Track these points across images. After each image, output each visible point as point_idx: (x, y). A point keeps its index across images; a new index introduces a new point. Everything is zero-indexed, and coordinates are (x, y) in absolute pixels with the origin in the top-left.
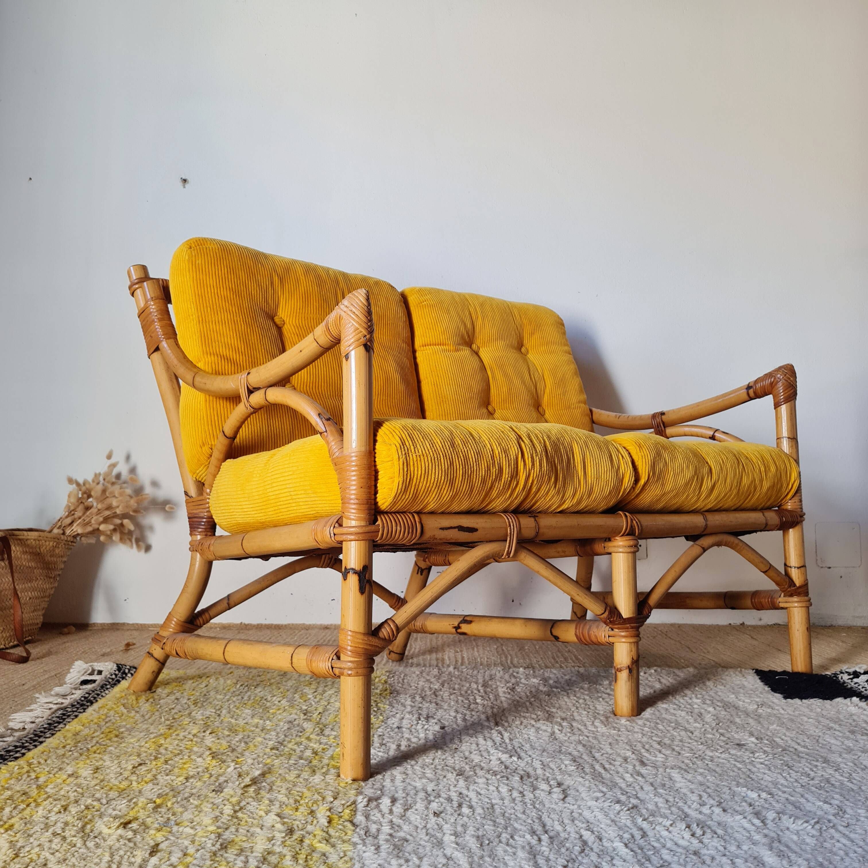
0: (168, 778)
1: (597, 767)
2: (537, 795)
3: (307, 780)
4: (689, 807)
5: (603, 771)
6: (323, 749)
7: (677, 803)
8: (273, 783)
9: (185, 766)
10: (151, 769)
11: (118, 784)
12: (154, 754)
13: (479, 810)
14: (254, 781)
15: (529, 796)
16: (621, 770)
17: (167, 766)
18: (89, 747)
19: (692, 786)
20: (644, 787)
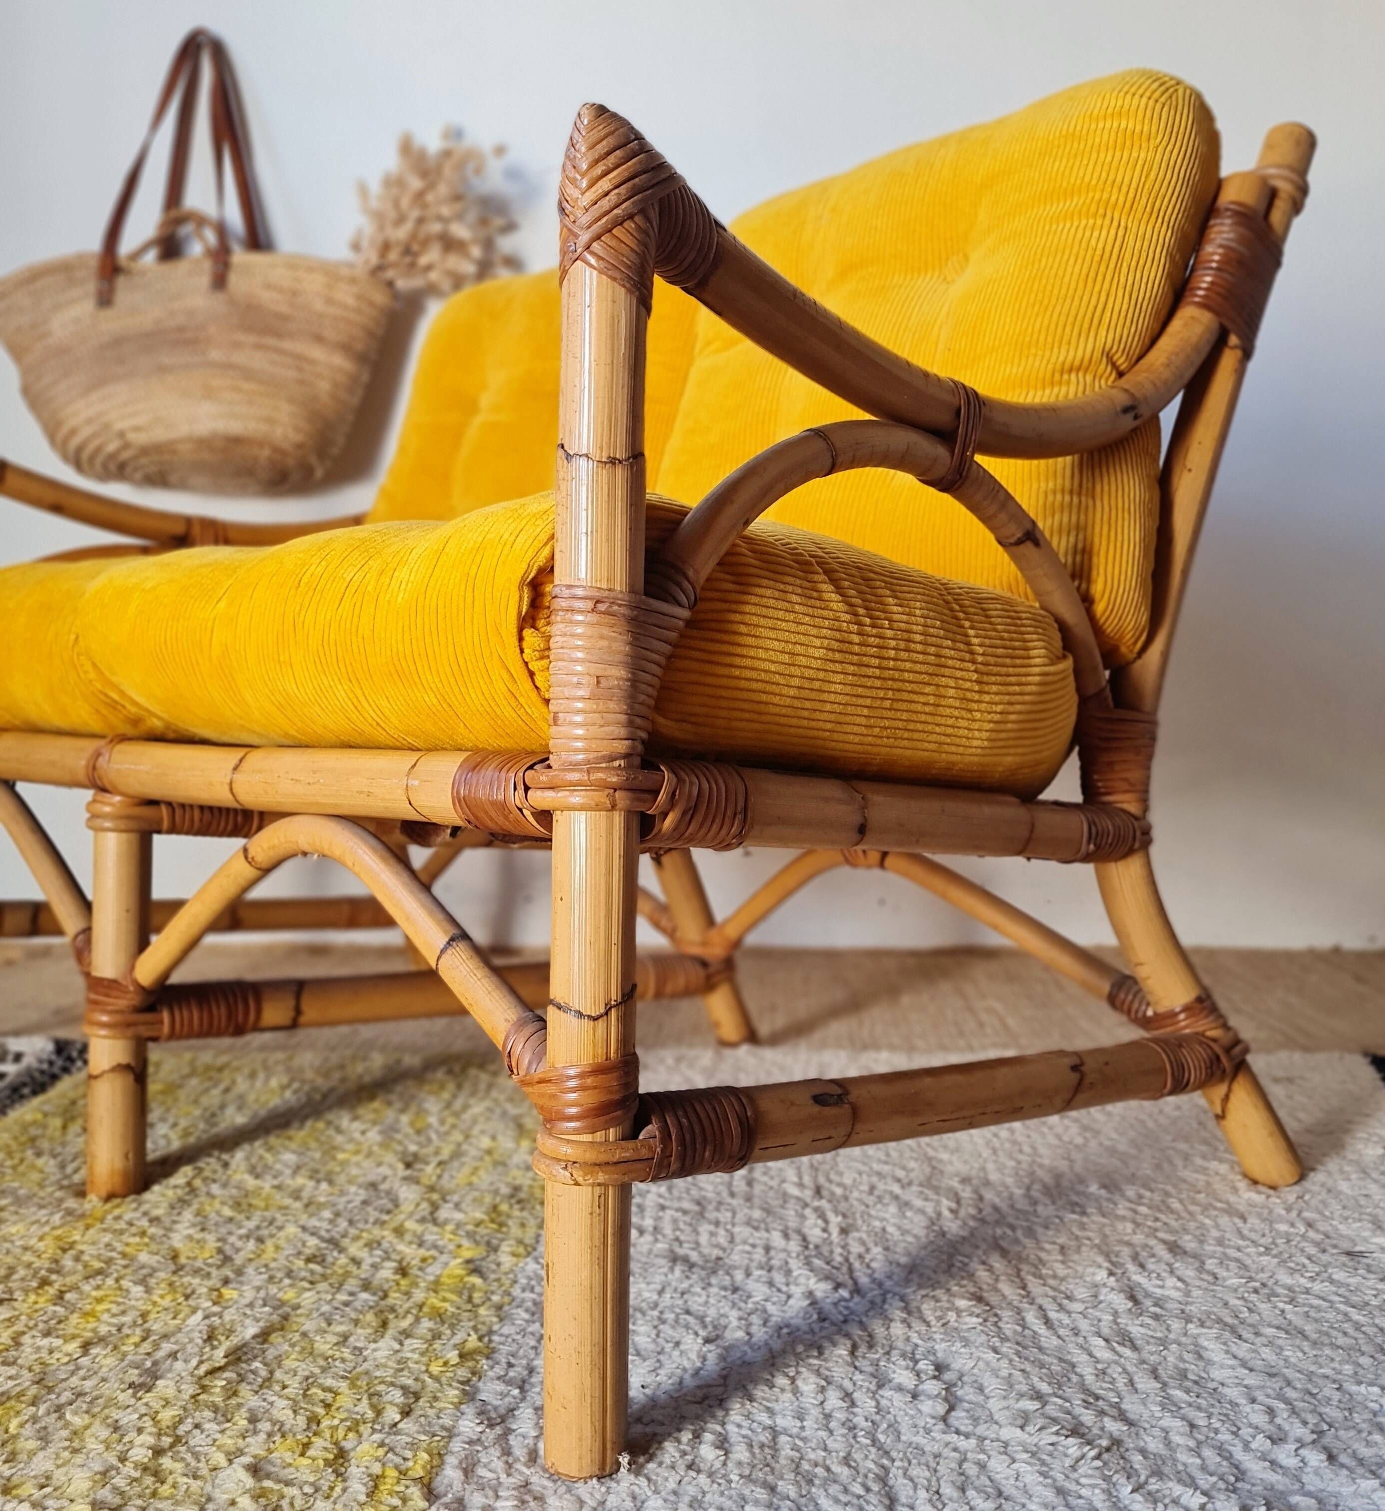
0: (45, 1342)
1: (1031, 1317)
2: (884, 1402)
3: (360, 1350)
4: (1246, 1446)
5: (1042, 1330)
6: (424, 1260)
7: (1216, 1432)
8: (279, 1359)
9: (100, 1308)
10: (17, 1318)
12: (43, 1272)
13: (740, 1453)
14: (236, 1357)
15: (866, 1405)
16: (1084, 1325)
17: (58, 1308)
19: (1252, 1380)
20: (1136, 1379)
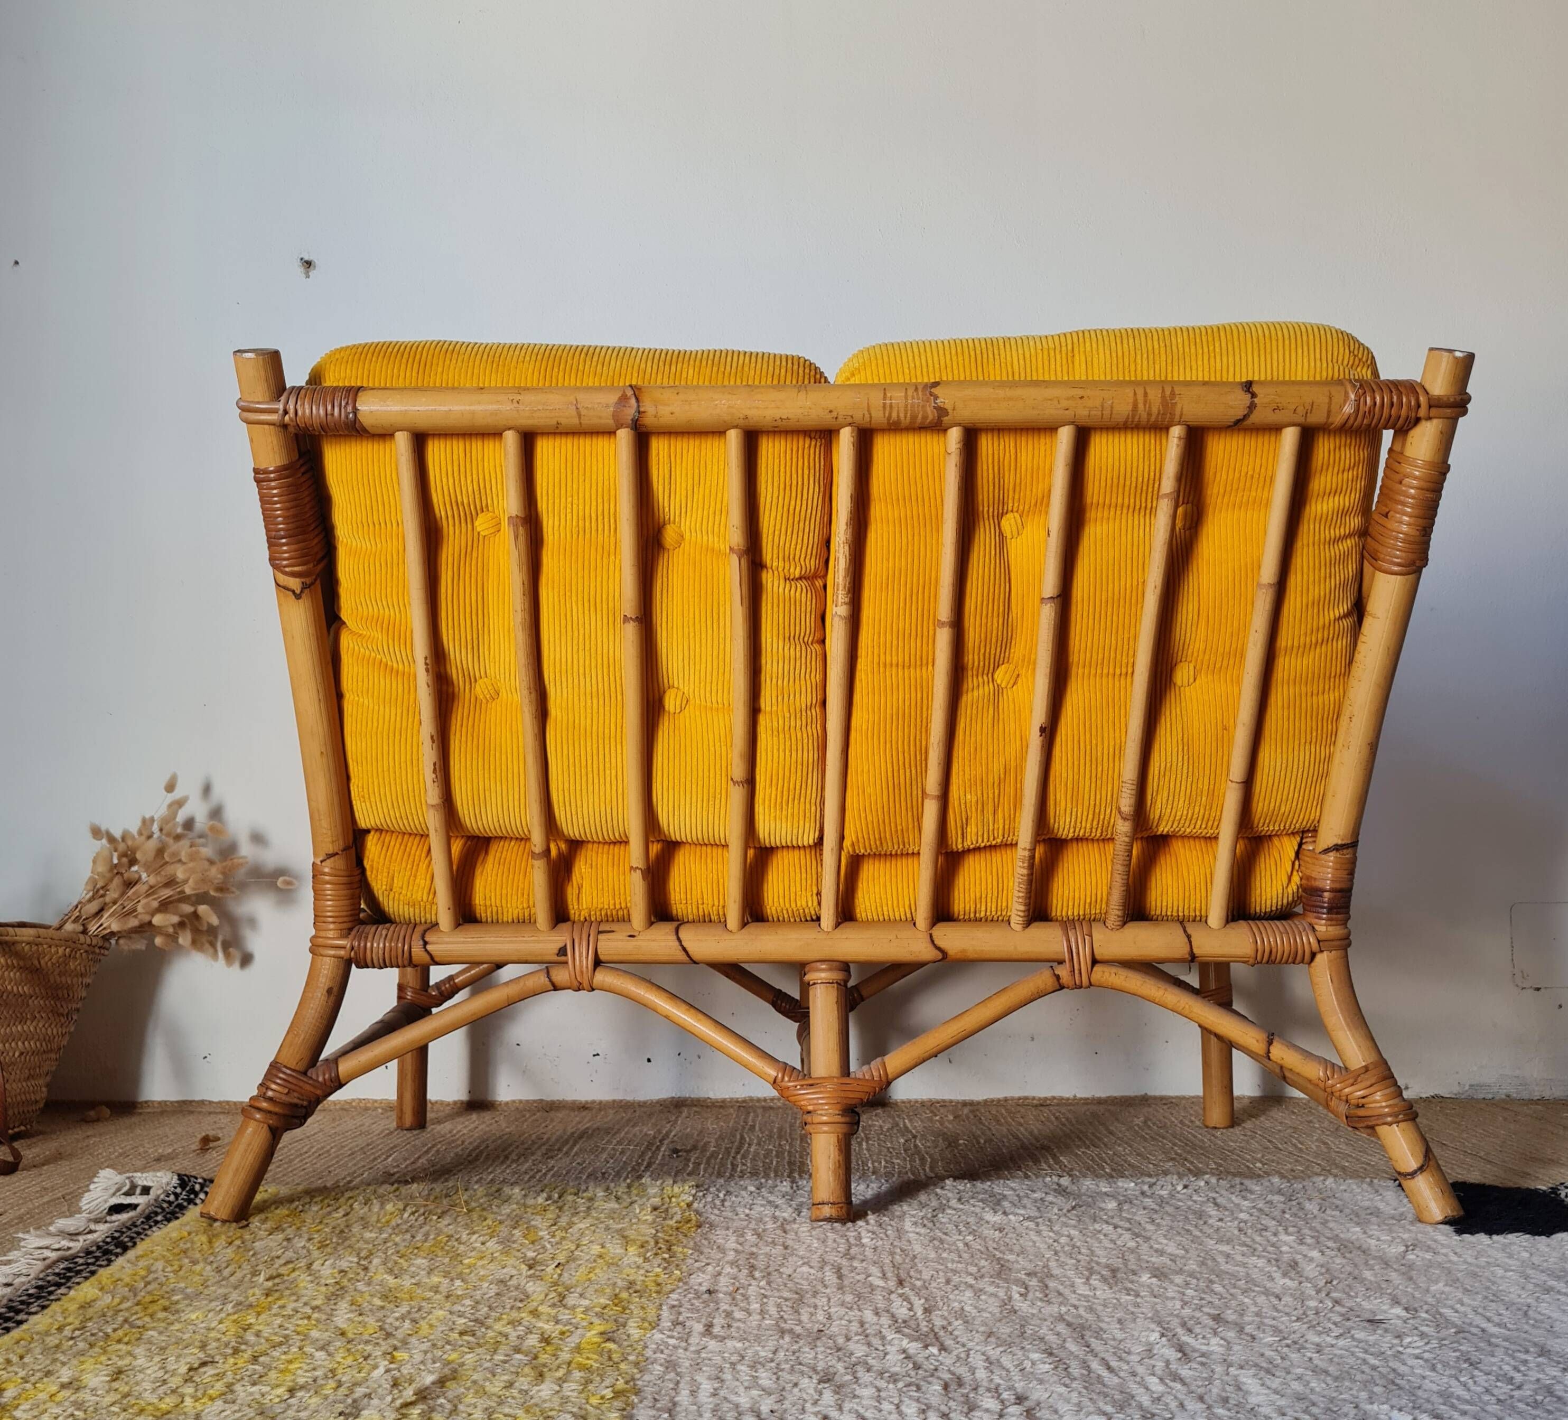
0: (254, 1389)
1: (1095, 1365)
3: (526, 1392)
5: (1105, 1373)
6: (562, 1333)
8: (459, 1398)
9: (291, 1367)
10: (224, 1374)
11: (156, 1401)
12: (233, 1344)
14: (422, 1395)
16: (1140, 1370)
17: (257, 1367)
18: (109, 1330)
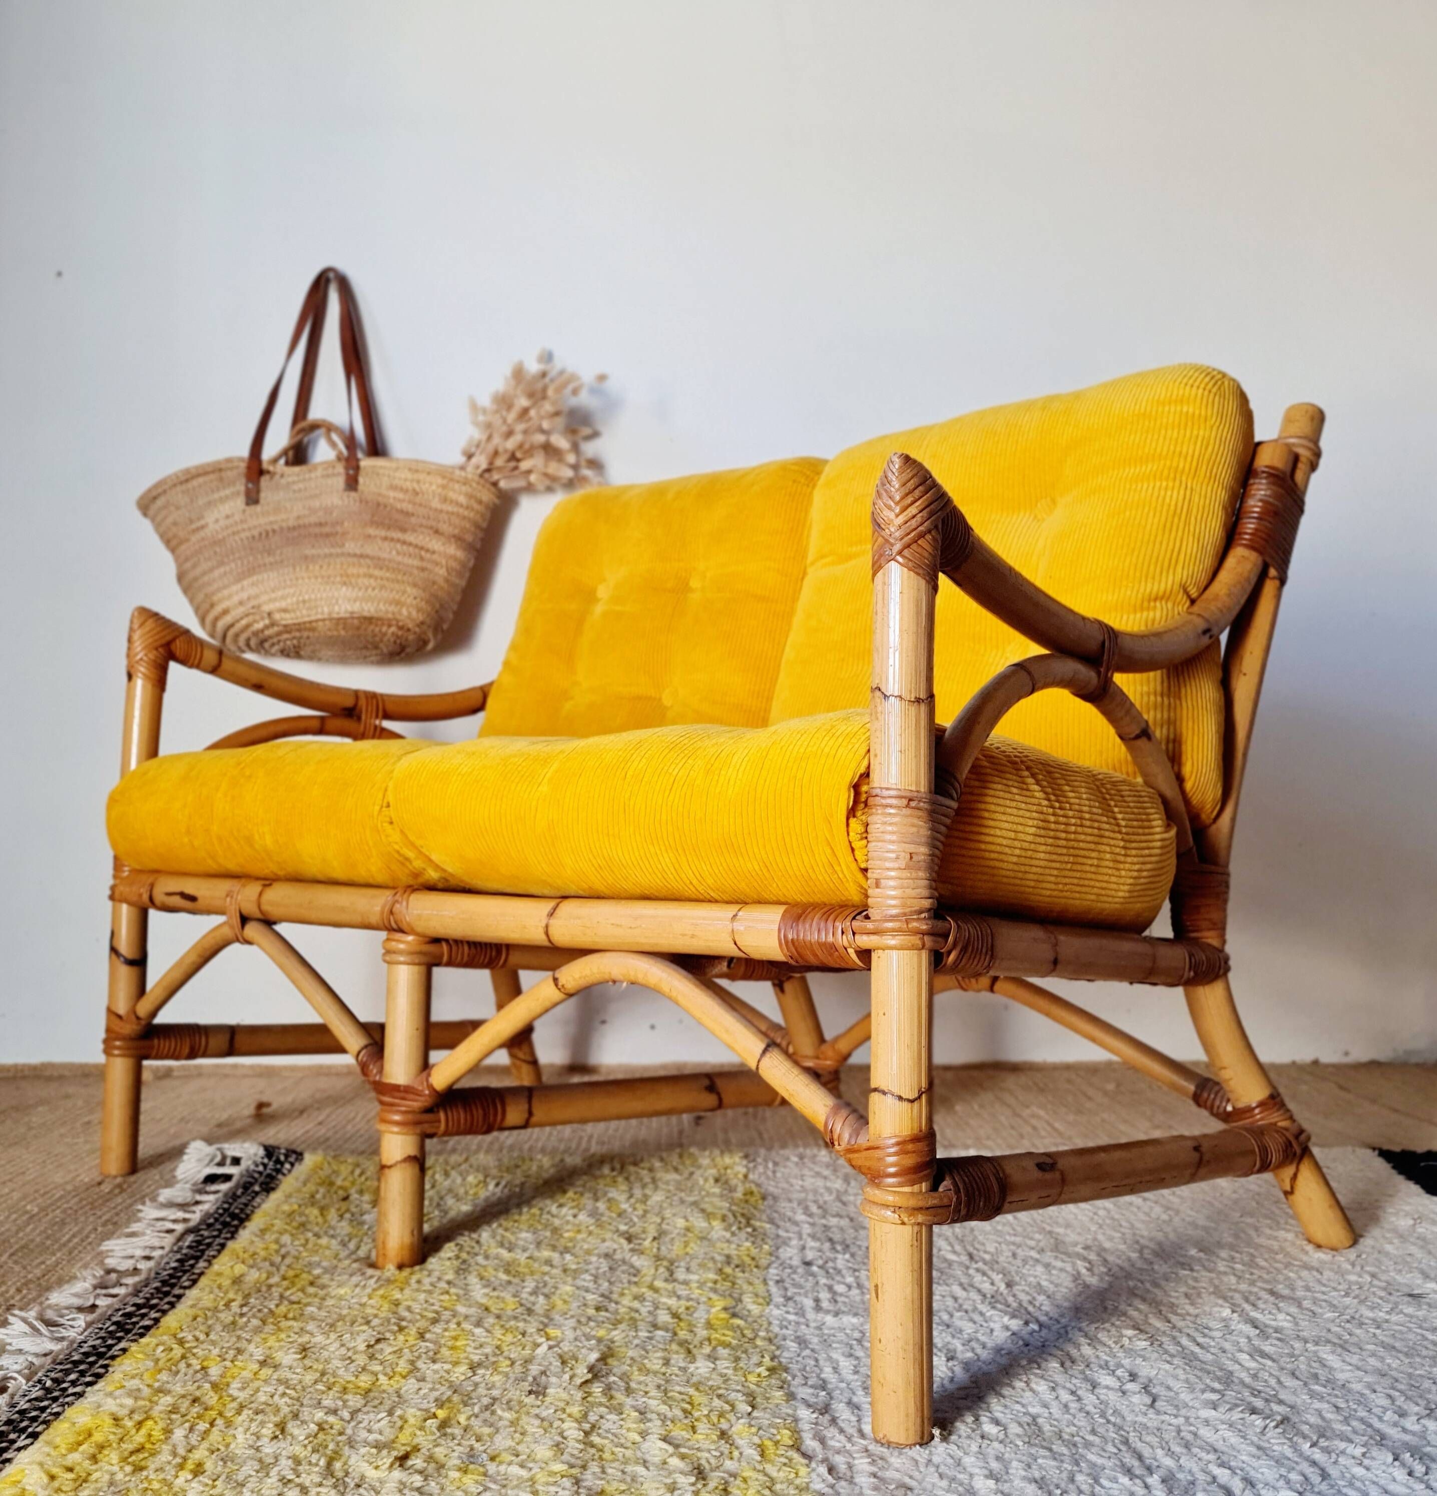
0: (437, 1366)
1: (1185, 1341)
2: (1102, 1397)
3: (685, 1369)
4: (1380, 1419)
5: (1197, 1350)
6: (687, 1308)
7: (1355, 1411)
8: (627, 1376)
9: (458, 1344)
10: (401, 1351)
12: (393, 1320)
13: (1014, 1429)
14: (595, 1373)
15: (1089, 1399)
16: (1227, 1346)
17: (427, 1344)
19: (1369, 1379)
20: (1282, 1379)
